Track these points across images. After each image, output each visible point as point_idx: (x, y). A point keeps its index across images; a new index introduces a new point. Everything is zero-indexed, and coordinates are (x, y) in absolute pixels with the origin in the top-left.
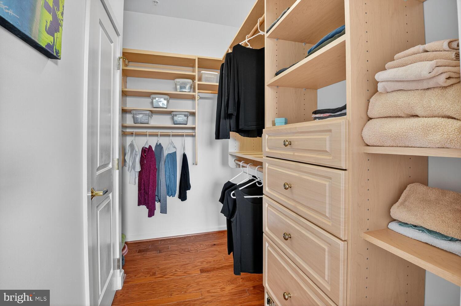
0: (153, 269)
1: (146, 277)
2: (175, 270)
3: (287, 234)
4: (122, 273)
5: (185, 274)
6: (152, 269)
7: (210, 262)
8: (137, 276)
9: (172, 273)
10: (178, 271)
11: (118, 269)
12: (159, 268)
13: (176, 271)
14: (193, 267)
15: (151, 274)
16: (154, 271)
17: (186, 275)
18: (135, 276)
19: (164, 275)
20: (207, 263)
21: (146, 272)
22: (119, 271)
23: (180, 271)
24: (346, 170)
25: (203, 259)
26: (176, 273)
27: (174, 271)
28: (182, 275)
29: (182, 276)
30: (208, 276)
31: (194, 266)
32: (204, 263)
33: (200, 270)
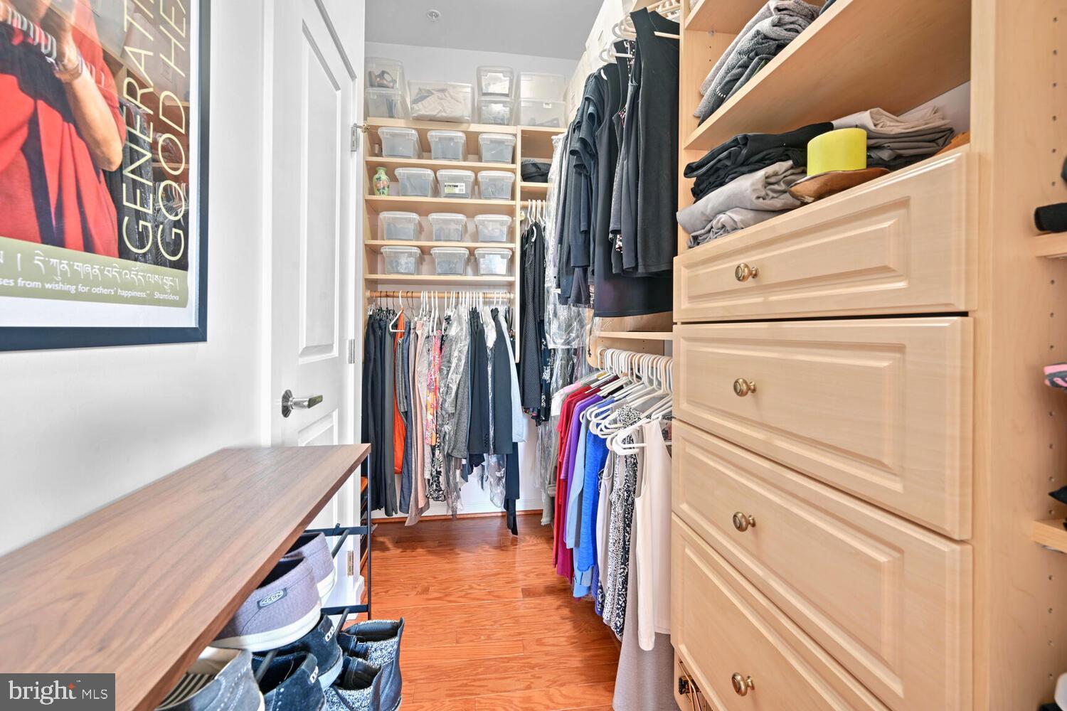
0: (425, 579)
1: (407, 595)
2: (470, 586)
3: (743, 515)
4: (358, 584)
5: (490, 597)
6: (420, 579)
7: (544, 574)
8: (390, 593)
9: (462, 591)
10: (476, 589)
11: (349, 575)
12: (435, 578)
13: (471, 588)
14: (509, 583)
15: (419, 589)
16: (426, 584)
17: (493, 598)
18: (386, 592)
19: (446, 596)
20: (537, 575)
21: (410, 584)
22: (351, 578)
23: (481, 589)
24: (965, 314)
25: (530, 567)
26: (470, 591)
27: (467, 587)
28: (484, 598)
29: (484, 600)
30: (540, 604)
31: (510, 580)
32: (532, 575)
33: (522, 589)
